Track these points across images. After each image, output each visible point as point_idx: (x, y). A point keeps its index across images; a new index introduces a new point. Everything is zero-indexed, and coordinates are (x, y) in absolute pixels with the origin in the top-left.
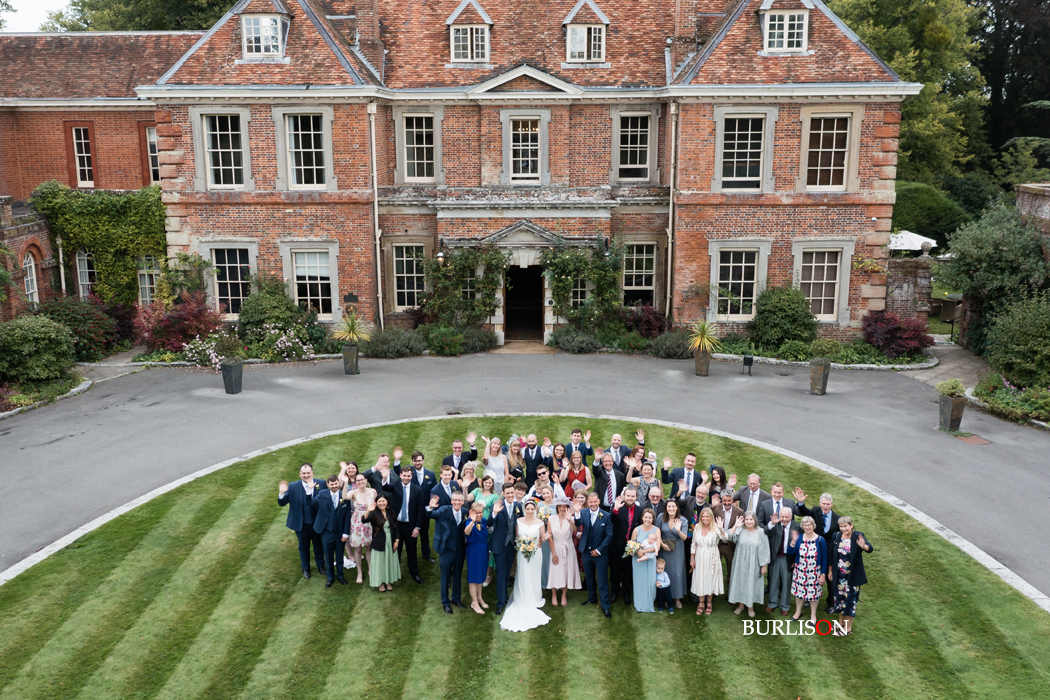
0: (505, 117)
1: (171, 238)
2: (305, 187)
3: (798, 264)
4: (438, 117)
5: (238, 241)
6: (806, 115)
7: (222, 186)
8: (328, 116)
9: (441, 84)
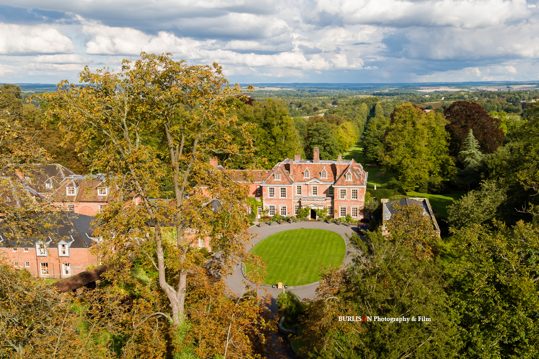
0: (312, 186)
1: (264, 204)
2: (283, 197)
3: (352, 209)
4: (302, 186)
5: (273, 205)
6: (351, 189)
7: (271, 197)
8: (286, 188)
9: (302, 181)
